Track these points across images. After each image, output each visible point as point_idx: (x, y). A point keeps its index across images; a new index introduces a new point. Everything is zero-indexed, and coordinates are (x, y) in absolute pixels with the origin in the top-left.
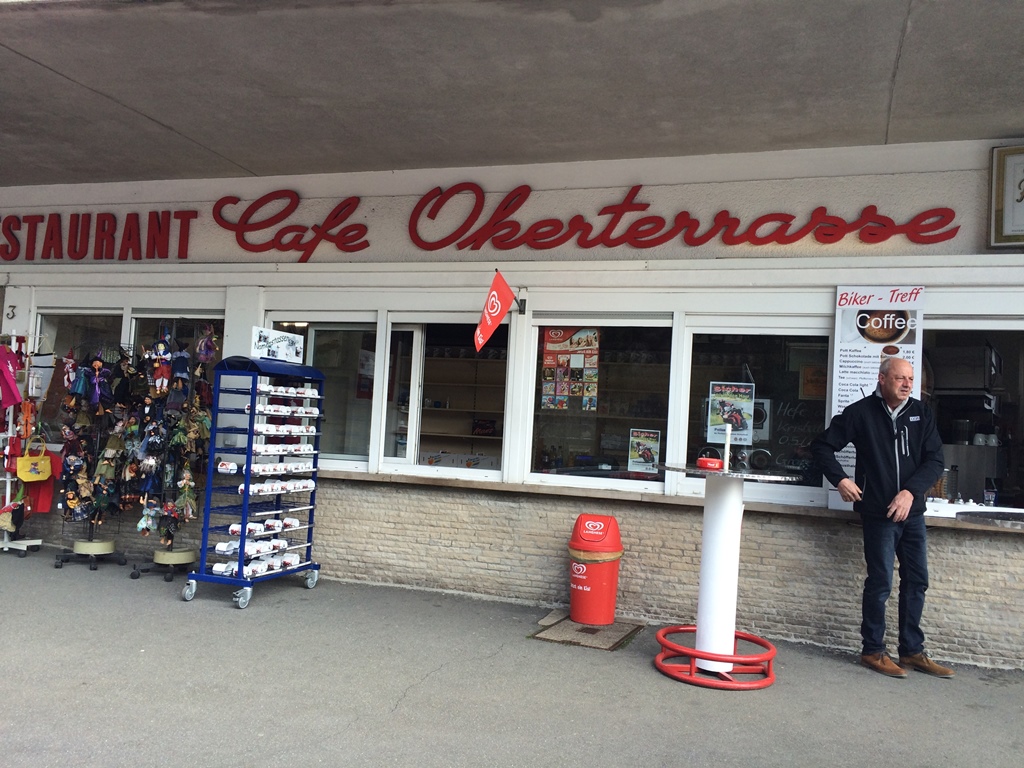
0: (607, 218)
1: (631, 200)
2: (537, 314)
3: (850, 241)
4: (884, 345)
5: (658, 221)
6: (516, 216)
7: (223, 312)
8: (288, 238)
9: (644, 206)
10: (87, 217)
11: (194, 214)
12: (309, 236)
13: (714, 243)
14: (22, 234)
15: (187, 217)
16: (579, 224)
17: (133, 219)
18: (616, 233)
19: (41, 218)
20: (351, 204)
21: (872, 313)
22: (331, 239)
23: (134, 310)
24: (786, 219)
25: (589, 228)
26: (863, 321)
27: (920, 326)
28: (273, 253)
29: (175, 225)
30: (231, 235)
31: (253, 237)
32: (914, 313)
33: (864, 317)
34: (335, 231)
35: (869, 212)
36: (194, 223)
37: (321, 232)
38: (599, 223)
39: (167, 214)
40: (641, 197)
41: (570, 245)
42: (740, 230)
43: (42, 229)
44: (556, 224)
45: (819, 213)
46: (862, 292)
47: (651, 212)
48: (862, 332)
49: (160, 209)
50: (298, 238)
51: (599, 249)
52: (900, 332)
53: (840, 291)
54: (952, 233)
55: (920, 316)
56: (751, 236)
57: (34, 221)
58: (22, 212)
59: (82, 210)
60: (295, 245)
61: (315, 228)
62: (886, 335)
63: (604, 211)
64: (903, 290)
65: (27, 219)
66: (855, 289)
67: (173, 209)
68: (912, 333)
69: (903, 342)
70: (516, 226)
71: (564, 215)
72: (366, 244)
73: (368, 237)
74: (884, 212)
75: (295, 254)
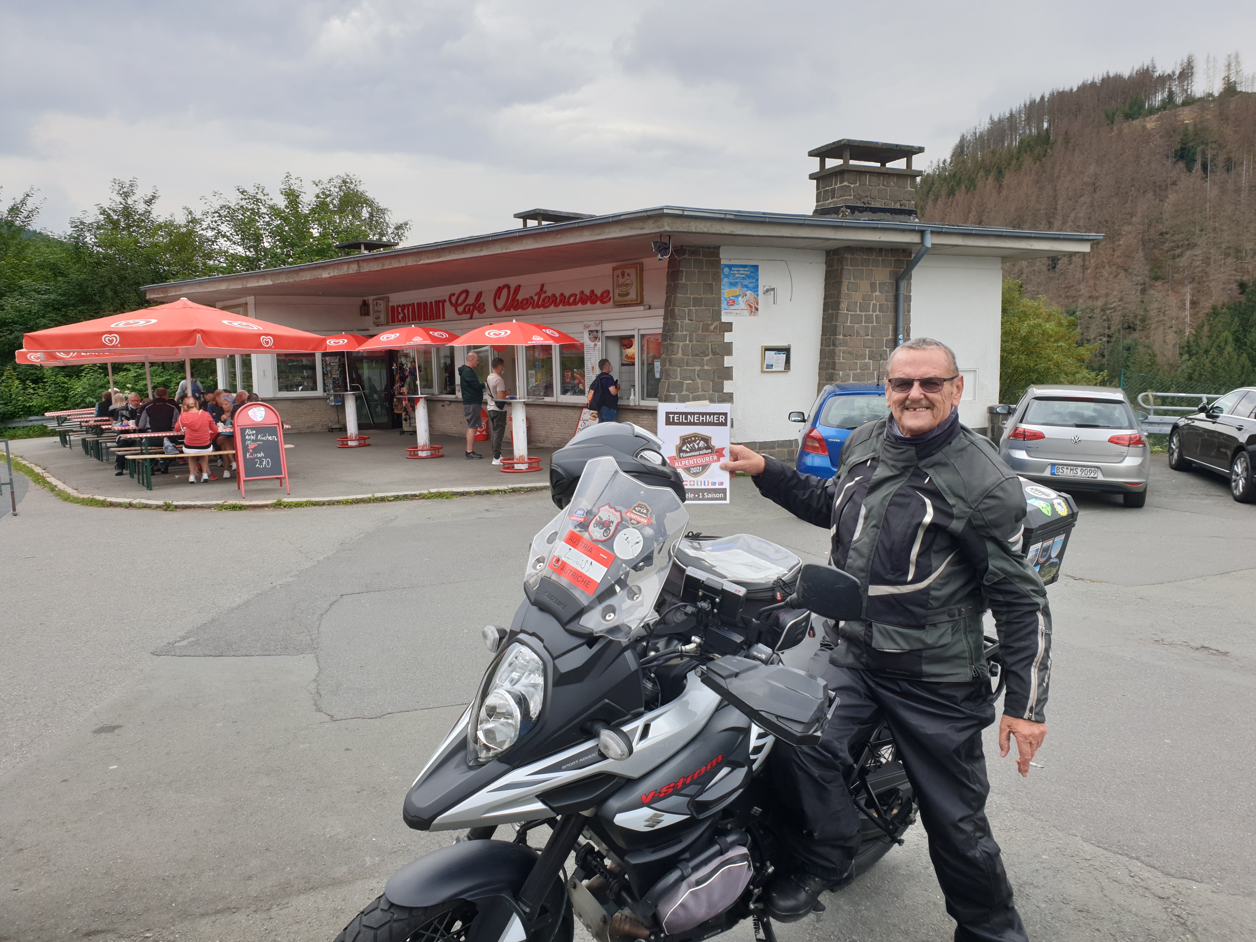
0: (537, 297)
1: (542, 290)
3: (588, 304)
5: (549, 298)
6: (517, 298)
8: (467, 309)
9: (545, 292)
10: (421, 303)
11: (445, 301)
12: (471, 308)
13: (561, 306)
14: (406, 312)
16: (532, 300)
17: (431, 304)
18: (540, 303)
19: (409, 305)
20: (480, 294)
22: (477, 309)
24: (575, 296)
25: (534, 301)
28: (464, 316)
29: (441, 306)
30: (454, 309)
31: (459, 309)
34: (477, 306)
36: (445, 305)
37: (474, 306)
39: (439, 301)
41: (530, 309)
42: (566, 300)
43: (410, 309)
44: (527, 300)
45: (582, 293)
47: (547, 294)
49: (437, 299)
50: (469, 309)
51: (537, 310)
54: (609, 300)
56: (568, 303)
59: (419, 301)
60: (469, 312)
63: (536, 294)
65: (407, 305)
67: (440, 299)
70: (518, 301)
71: (528, 296)
72: (484, 311)
73: (485, 308)
74: (595, 292)
75: (469, 315)
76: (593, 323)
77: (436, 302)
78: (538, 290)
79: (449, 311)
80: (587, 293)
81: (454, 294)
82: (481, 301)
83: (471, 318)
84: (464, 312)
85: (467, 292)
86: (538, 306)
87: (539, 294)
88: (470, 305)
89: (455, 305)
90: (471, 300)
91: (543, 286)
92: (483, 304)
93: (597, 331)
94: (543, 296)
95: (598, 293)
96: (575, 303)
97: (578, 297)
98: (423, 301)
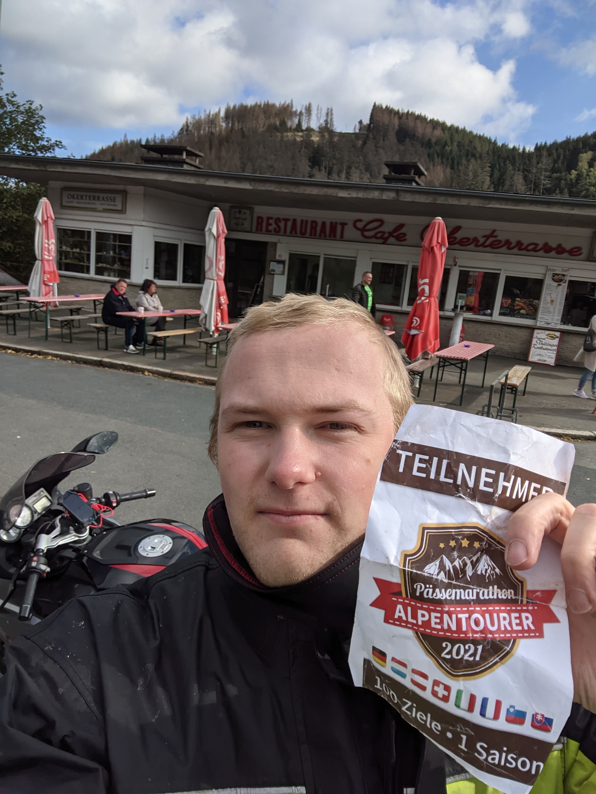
0: (485, 239)
1: (492, 234)
2: (460, 266)
3: (553, 253)
4: (557, 283)
5: (500, 241)
6: (456, 235)
7: (356, 257)
8: (379, 235)
9: (496, 237)
10: (307, 221)
11: (346, 224)
12: (386, 235)
13: (515, 251)
14: (282, 224)
15: (343, 225)
16: (475, 240)
17: (324, 224)
18: (487, 244)
19: (288, 220)
20: (402, 226)
21: (556, 274)
22: (394, 237)
23: (325, 255)
24: (537, 245)
25: (478, 241)
26: (553, 276)
27: (568, 279)
28: (374, 240)
29: (339, 228)
30: (359, 232)
31: (366, 234)
32: (567, 275)
33: (554, 275)
34: (395, 234)
35: (560, 246)
36: (346, 227)
37: (391, 234)
38: (482, 240)
39: (336, 223)
40: (495, 234)
41: (472, 247)
42: (523, 247)
43: (289, 224)
44: (468, 239)
45: (546, 244)
46: (554, 268)
47: (498, 238)
48: (553, 279)
49: (334, 221)
50: (383, 235)
51: (481, 248)
52: (562, 280)
53: (549, 267)
54: (580, 254)
55: (568, 276)
56: (526, 249)
57: (286, 220)
58: (281, 217)
59: (305, 219)
60: (381, 237)
61: (389, 233)
62: (558, 280)
63: (484, 236)
64: (565, 269)
65: (284, 219)
66: (553, 267)
67: (339, 221)
68: (566, 281)
69: (563, 283)
70: (455, 238)
71: (471, 236)
72: (405, 240)
73: (406, 237)
74: (563, 246)
75: (381, 241)
76: (561, 269)
77: (331, 223)
78: (488, 233)
79: (350, 232)
80: (554, 245)
81: (360, 221)
82: (403, 231)
83: (384, 243)
84: (375, 236)
85: (382, 222)
86: (483, 245)
87: (487, 237)
88: (384, 233)
89: (363, 230)
90: (387, 228)
91: (494, 231)
92: (405, 235)
93: (564, 275)
94: (491, 239)
95: (568, 247)
96: (534, 250)
97: (539, 247)
98: (310, 220)
